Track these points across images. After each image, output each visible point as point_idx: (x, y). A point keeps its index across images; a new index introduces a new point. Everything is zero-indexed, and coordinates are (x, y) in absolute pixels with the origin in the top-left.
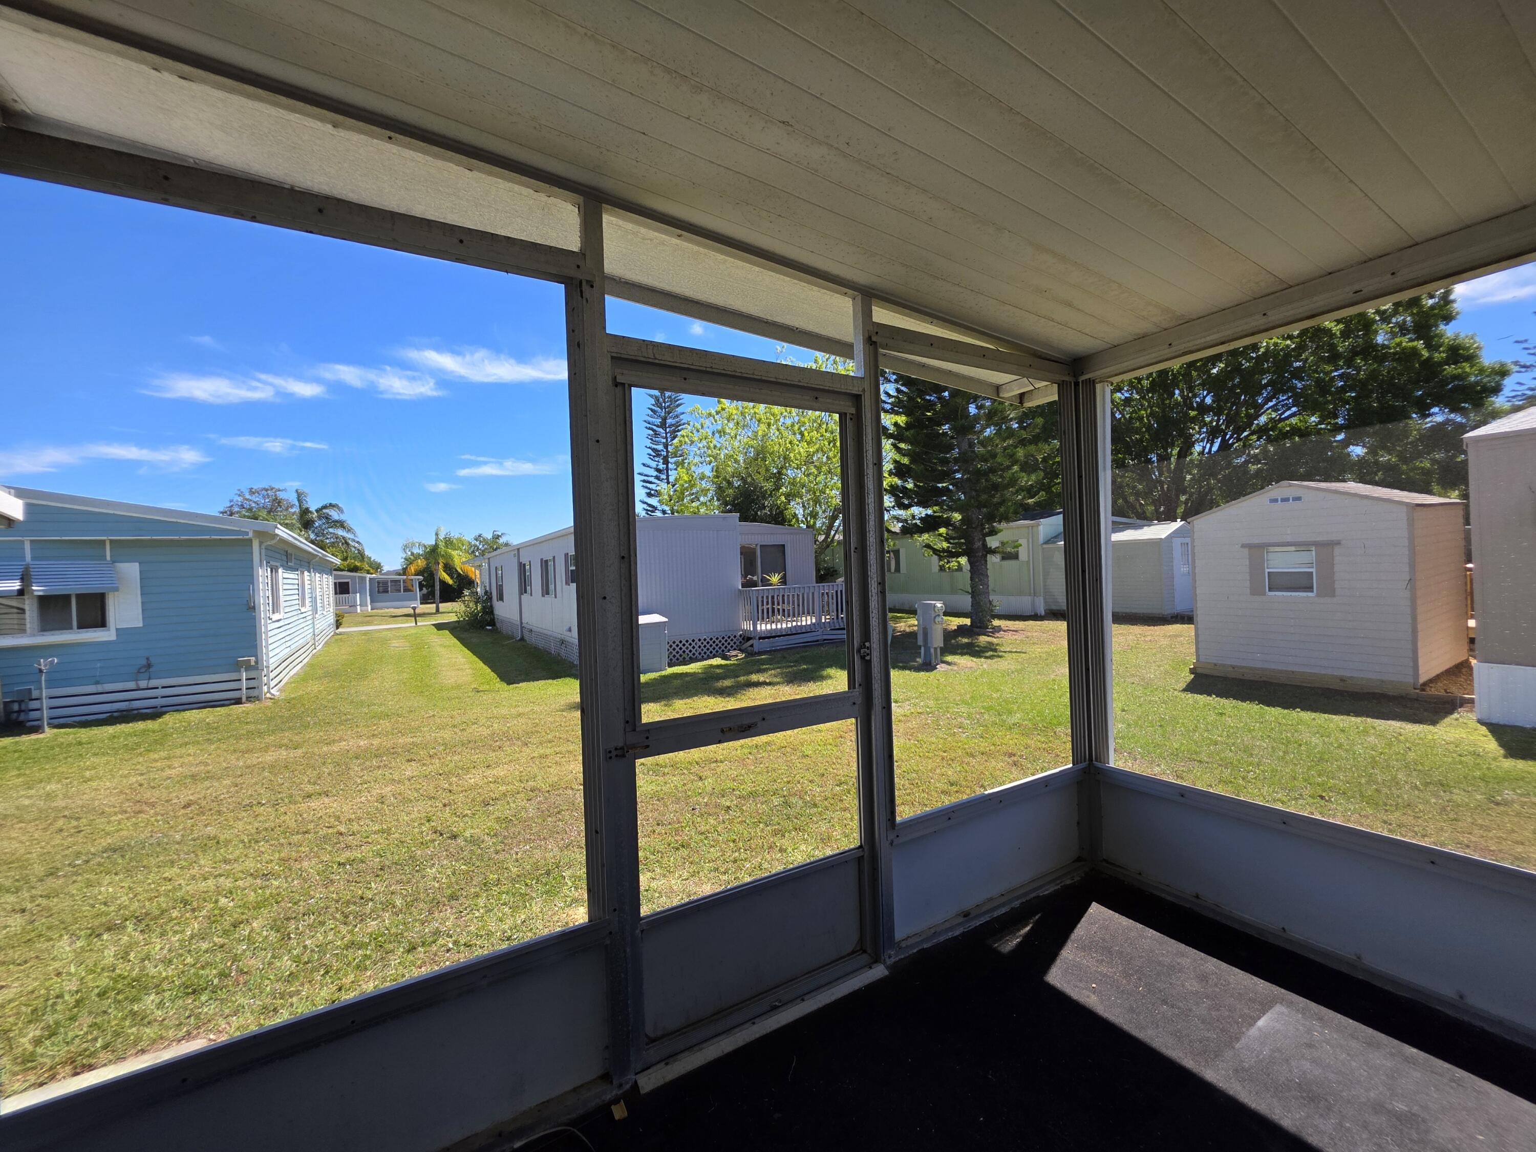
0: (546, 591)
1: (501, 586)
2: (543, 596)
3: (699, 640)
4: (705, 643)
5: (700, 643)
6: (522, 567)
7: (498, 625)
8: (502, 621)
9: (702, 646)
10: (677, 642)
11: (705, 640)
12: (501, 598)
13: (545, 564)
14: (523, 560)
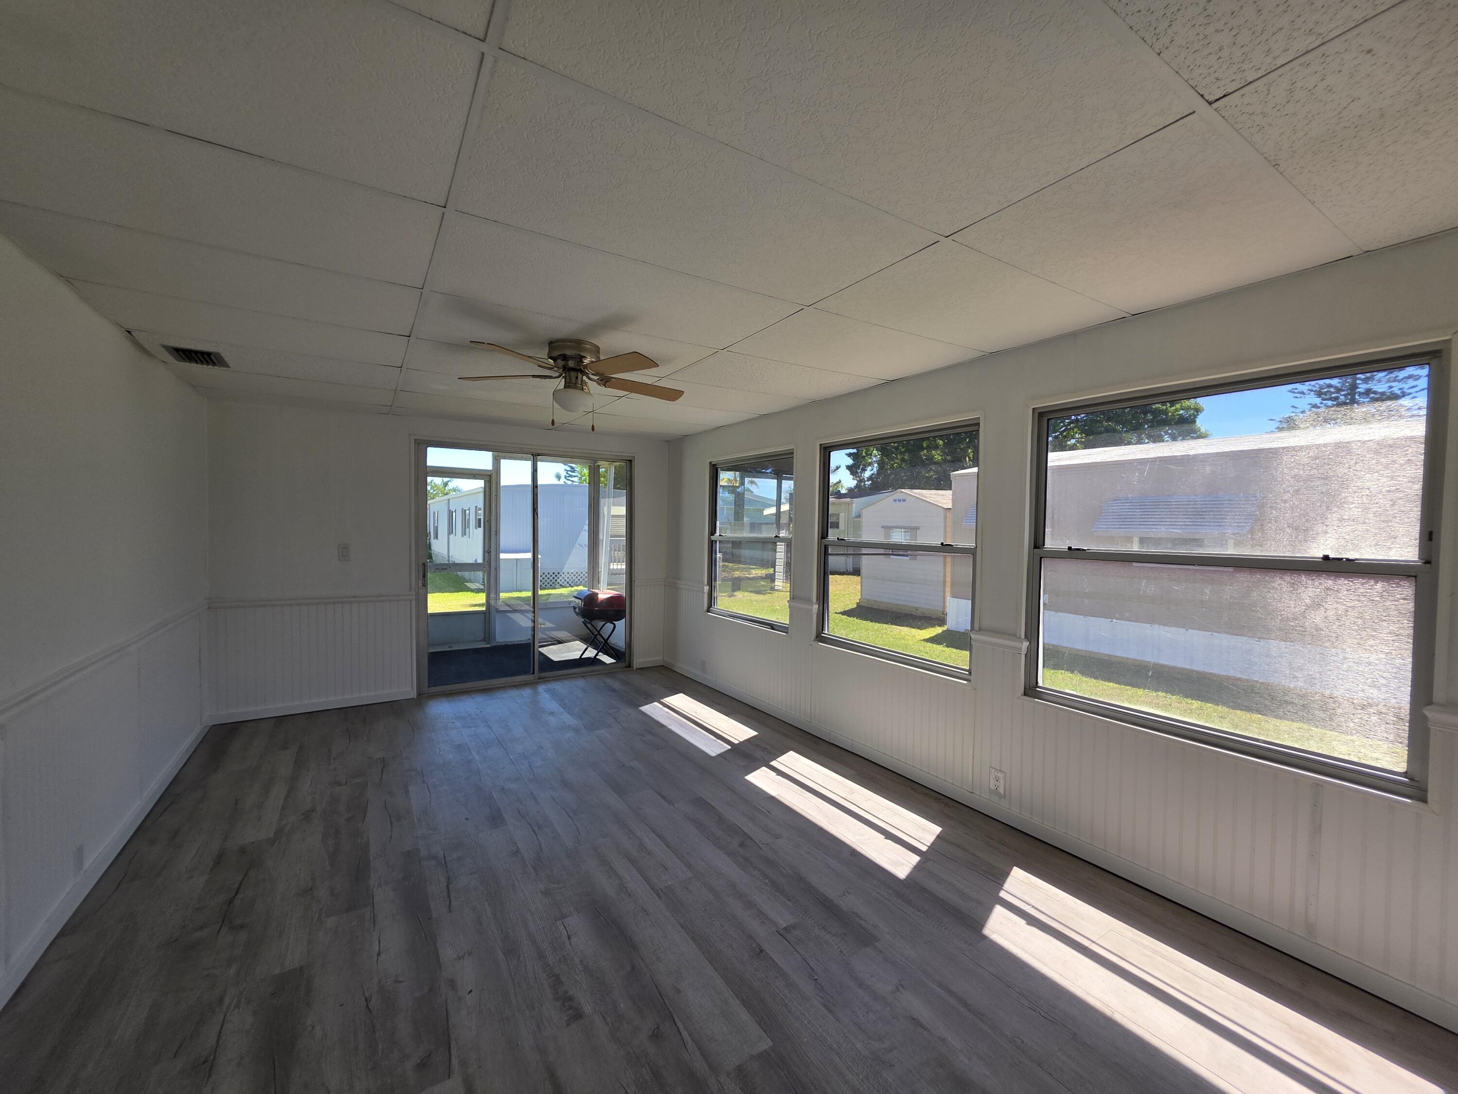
0: (464, 533)
1: (437, 527)
2: (462, 536)
3: (568, 573)
4: (572, 575)
5: (568, 576)
6: (450, 513)
7: (434, 558)
8: (436, 556)
9: (570, 577)
10: (551, 574)
11: (572, 573)
12: (436, 537)
13: (464, 511)
14: (452, 508)
